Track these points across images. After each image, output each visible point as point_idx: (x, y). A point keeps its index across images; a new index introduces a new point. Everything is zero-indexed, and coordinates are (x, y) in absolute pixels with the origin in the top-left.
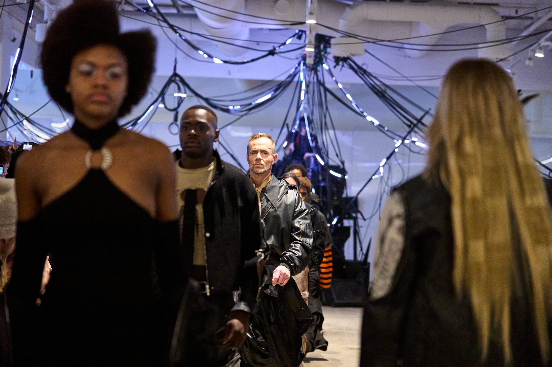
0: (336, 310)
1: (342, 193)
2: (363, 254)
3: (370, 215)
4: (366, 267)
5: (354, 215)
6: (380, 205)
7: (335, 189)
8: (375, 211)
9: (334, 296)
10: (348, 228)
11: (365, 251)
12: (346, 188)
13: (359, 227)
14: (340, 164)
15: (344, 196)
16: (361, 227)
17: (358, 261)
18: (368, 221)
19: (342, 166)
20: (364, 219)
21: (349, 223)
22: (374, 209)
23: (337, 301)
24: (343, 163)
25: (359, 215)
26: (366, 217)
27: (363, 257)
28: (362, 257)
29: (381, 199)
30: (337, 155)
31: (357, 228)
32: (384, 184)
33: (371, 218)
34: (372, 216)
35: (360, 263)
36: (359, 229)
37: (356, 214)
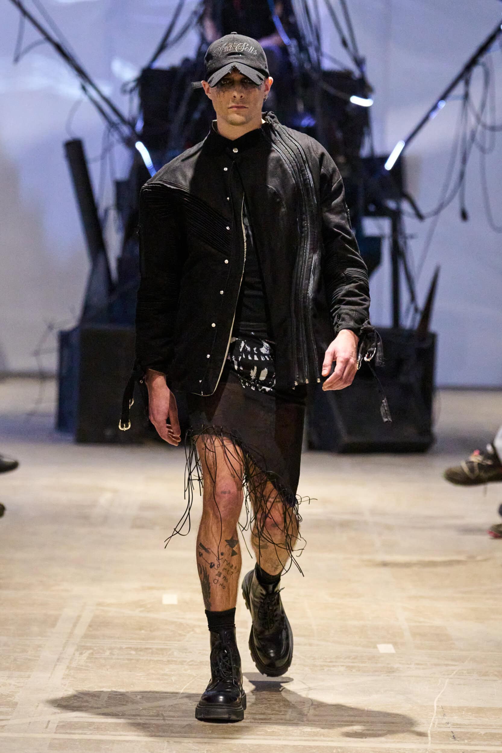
0: (346, 461)
1: (359, 145)
2: (416, 310)
3: (434, 206)
4: (425, 345)
5: (392, 204)
6: (462, 176)
7: (339, 135)
8: (449, 192)
9: (340, 425)
10: (376, 241)
11: (421, 302)
12: (370, 134)
13: (405, 238)
14: (351, 65)
15: (365, 152)
16: (412, 237)
17: (403, 330)
18: (428, 221)
19: (357, 73)
20: (420, 216)
21: (380, 228)
22: (446, 186)
23: (346, 439)
24: (360, 62)
25: (406, 206)
26: (424, 209)
27: (418, 318)
28: (414, 319)
29: (464, 160)
30: (344, 43)
31: (401, 242)
32: (472, 120)
33: (437, 212)
34: (441, 207)
35: (410, 334)
36: (405, 243)
37: (398, 204)
